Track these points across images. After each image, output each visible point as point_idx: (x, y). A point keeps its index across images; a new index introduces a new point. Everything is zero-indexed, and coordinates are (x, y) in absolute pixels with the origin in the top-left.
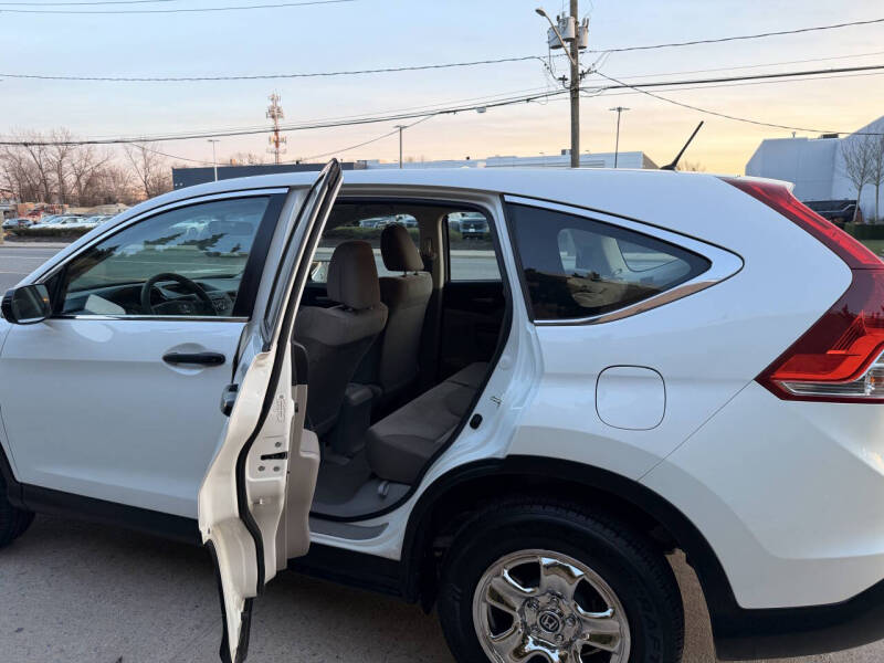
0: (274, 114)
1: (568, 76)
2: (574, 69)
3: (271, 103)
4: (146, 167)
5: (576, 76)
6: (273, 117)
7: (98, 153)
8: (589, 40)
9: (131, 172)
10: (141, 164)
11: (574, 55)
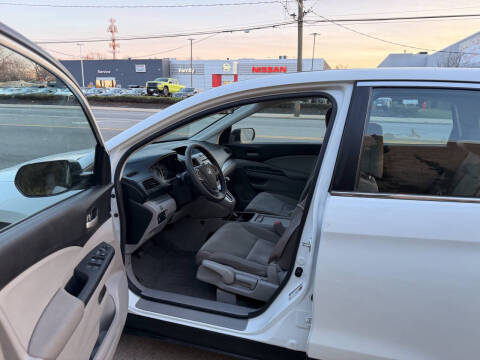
0: (112, 30)
1: (297, 14)
2: (300, 9)
3: (109, 24)
5: (302, 14)
6: (111, 32)
11: (300, 2)
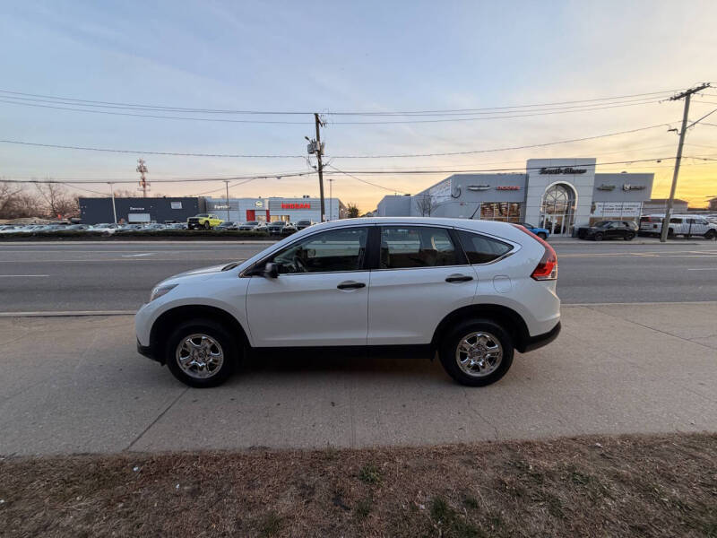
0: (142, 170)
1: (317, 166)
2: (320, 163)
3: (139, 164)
4: (53, 196)
5: (321, 167)
6: (141, 171)
7: (13, 187)
8: (325, 151)
9: (42, 199)
10: (48, 194)
11: (319, 157)
